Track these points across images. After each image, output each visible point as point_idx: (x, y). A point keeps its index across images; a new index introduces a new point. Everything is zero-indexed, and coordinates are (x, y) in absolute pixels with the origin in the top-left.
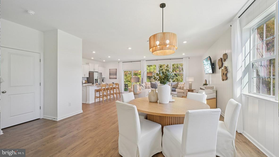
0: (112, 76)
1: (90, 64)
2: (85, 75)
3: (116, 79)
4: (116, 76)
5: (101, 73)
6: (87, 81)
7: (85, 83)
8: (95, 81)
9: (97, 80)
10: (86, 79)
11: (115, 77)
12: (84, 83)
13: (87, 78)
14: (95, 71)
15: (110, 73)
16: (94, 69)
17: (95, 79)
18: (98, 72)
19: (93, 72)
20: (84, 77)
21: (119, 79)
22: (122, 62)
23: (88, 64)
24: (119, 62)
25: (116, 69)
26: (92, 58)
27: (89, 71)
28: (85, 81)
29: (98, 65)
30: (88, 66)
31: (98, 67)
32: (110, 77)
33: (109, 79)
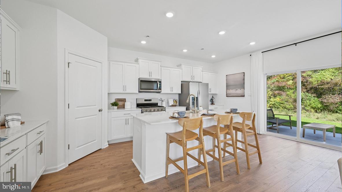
0: (232, 91)
1: (183, 66)
2: (172, 89)
4: (242, 90)
5: (207, 85)
7: (172, 106)
8: (193, 102)
9: (195, 100)
11: (239, 92)
13: (179, 94)
14: (192, 80)
15: (227, 84)
16: (193, 77)
19: (189, 82)
20: (170, 92)
21: (251, 96)
22: (262, 52)
23: (179, 66)
24: (251, 55)
25: (244, 73)
26: (185, 51)
27: (181, 81)
28: (174, 102)
29: (201, 68)
30: (179, 71)
31: (202, 71)
32: (228, 93)
33: (227, 96)
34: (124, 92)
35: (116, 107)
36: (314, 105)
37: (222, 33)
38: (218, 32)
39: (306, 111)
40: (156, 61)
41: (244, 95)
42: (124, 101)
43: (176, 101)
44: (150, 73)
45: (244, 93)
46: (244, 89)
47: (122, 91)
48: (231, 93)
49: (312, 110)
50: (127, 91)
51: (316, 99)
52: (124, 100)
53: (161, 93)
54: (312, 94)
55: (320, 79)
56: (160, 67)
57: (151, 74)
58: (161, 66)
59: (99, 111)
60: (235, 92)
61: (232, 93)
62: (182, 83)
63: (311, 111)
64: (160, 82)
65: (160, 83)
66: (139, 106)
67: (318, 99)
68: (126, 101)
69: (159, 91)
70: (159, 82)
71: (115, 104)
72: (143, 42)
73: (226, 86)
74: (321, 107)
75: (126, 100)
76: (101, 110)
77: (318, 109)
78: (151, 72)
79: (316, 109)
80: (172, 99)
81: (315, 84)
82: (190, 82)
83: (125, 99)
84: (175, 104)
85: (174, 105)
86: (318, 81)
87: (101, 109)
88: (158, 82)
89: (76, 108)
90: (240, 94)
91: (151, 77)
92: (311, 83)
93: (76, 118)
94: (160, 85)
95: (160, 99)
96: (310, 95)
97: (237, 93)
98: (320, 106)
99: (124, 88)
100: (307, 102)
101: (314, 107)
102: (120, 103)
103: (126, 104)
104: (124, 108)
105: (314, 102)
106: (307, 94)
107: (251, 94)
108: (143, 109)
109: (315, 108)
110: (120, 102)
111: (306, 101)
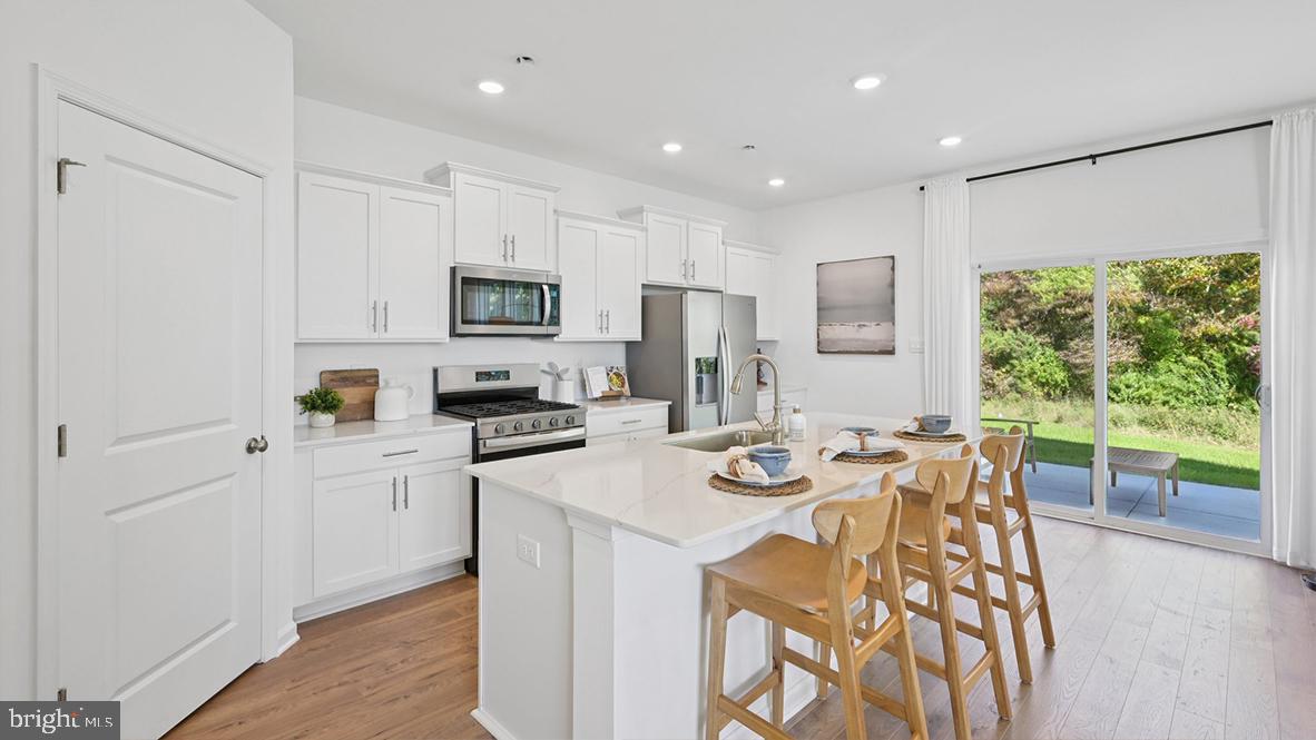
0: (840, 332)
1: (650, 218)
2: (604, 317)
3: (891, 352)
4: (885, 325)
5: (751, 302)
6: (623, 372)
7: (605, 398)
8: (699, 381)
9: (709, 370)
10: (619, 359)
11: (873, 333)
12: (598, 394)
13: (629, 345)
14: (692, 283)
16: (688, 267)
17: (698, 360)
18: (721, 292)
19: (685, 290)
20: (596, 336)
21: (923, 353)
22: (968, 180)
23: (632, 214)
24: (922, 188)
25: (893, 257)
26: (672, 148)
27: (643, 285)
28: (611, 380)
29: (720, 231)
30: (635, 238)
31: (723, 243)
32: (827, 337)
33: (819, 352)
34: (376, 335)
35: (326, 419)
36: (1043, 374)
37: (867, 84)
38: (852, 81)
39: (1019, 396)
40: (531, 185)
41: (894, 349)
42: (370, 385)
43: (618, 375)
44: (508, 244)
45: (894, 341)
46: (894, 324)
47: (365, 334)
48: (839, 340)
49: (1039, 393)
50: (394, 333)
51: (1049, 351)
52: (369, 379)
53: (555, 339)
54: (1038, 334)
55: (1064, 285)
56: (552, 218)
57: (510, 246)
58: (555, 211)
59: (250, 450)
60: (857, 336)
61: (843, 337)
62: (649, 293)
63: (1033, 394)
64: (555, 288)
65: (555, 294)
66: (449, 408)
67: (1057, 354)
68: (381, 383)
69: (551, 330)
70: (550, 285)
71: (318, 402)
72: (491, 88)
73: (818, 309)
74: (1063, 382)
75: (377, 376)
76: (262, 445)
77: (1056, 385)
78: (510, 239)
79: (1050, 389)
80: (603, 369)
81: (1047, 302)
82: (689, 292)
83: (376, 370)
84: (616, 389)
85: (612, 393)
86: (1056, 293)
87: (259, 439)
88: (545, 288)
89: (110, 451)
90: (875, 342)
91: (510, 264)
92: (1036, 298)
93: (108, 513)
94: (556, 302)
95: (547, 369)
96: (1032, 339)
97: (864, 340)
98: (1060, 376)
99: (379, 314)
100: (1023, 366)
101: (1044, 380)
102: (350, 395)
103: (382, 397)
104: (372, 418)
105: (1042, 364)
106: (1024, 335)
107: (923, 344)
108: (479, 421)
109: (1047, 383)
110: (346, 386)
111: (1020, 361)
